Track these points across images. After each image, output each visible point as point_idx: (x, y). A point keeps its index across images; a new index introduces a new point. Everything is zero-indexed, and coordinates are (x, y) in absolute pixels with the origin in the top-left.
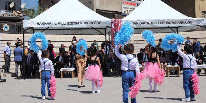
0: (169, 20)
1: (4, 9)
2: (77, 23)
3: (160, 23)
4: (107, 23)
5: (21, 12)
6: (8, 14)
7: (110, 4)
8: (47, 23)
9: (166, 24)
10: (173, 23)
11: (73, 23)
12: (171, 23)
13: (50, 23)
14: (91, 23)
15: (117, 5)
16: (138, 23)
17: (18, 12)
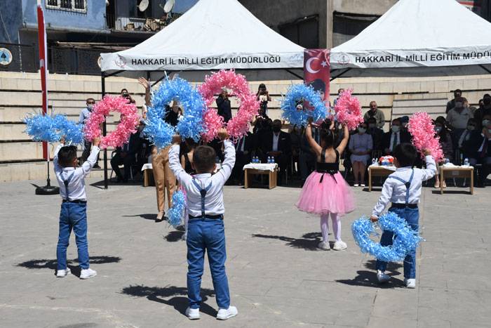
0: (456, 48)
2: (224, 61)
3: (429, 57)
4: (296, 58)
5: (165, 20)
6: (136, 27)
8: (153, 62)
9: (446, 59)
10: (467, 56)
11: (215, 61)
12: (461, 57)
13: (162, 61)
14: (256, 59)
16: (372, 59)
17: (158, 21)
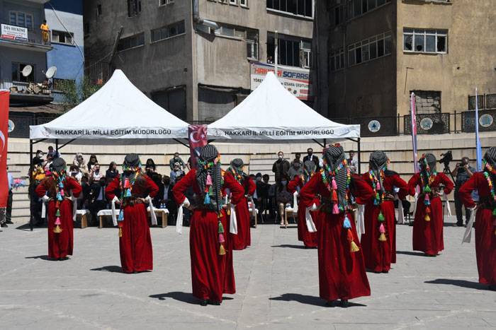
0: (292, 128)
1: (11, 78)
2: (128, 132)
3: (275, 133)
4: (182, 131)
5: (46, 85)
6: (19, 90)
7: (227, 73)
8: (73, 132)
9: (286, 134)
10: (299, 133)
11: (121, 132)
12: (296, 134)
14: (152, 132)
15: (241, 75)
16: (237, 133)
17: (40, 85)
